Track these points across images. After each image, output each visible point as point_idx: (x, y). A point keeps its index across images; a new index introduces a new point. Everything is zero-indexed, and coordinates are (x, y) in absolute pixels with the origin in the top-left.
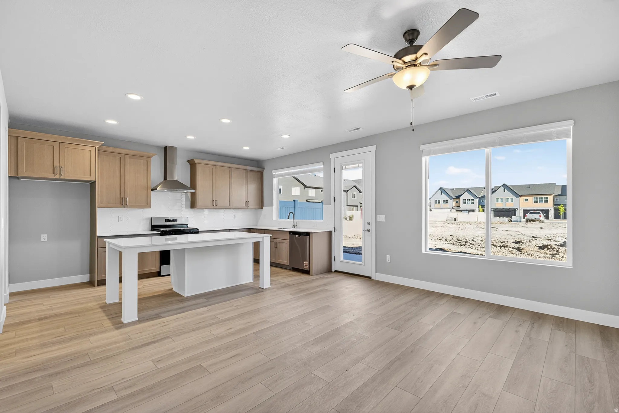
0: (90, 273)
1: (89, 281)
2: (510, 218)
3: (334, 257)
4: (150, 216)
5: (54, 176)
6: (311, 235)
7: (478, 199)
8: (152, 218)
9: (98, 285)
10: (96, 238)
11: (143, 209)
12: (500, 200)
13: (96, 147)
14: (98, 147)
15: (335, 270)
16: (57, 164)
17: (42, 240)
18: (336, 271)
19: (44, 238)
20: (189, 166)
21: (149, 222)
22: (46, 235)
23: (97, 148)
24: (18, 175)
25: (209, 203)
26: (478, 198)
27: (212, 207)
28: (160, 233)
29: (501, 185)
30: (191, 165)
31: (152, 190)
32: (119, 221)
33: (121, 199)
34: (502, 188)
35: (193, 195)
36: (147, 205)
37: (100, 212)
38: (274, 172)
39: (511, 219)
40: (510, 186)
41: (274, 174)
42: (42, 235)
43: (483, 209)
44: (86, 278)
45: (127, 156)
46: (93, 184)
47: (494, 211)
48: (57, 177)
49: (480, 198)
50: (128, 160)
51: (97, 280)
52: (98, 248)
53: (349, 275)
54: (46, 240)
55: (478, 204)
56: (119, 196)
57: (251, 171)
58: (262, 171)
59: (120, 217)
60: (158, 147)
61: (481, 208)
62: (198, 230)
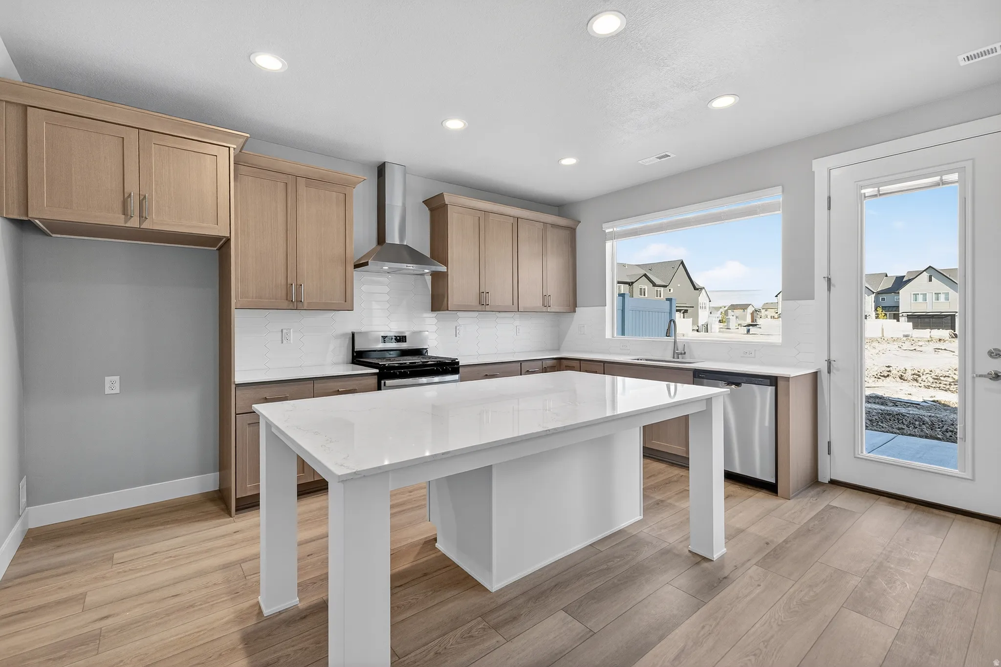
0: (220, 471)
1: (217, 488)
2: (953, 331)
3: (829, 443)
4: (349, 330)
5: (126, 222)
6: (781, 384)
7: (873, 296)
8: (353, 335)
9: (239, 509)
10: (233, 387)
11: (333, 313)
12: (920, 298)
13: (229, 148)
14: (235, 147)
15: (831, 480)
16: (132, 187)
17: (108, 391)
18: (833, 482)
19: (112, 384)
20: (428, 212)
21: (347, 342)
22: (117, 378)
23: (232, 150)
24: (28, 216)
25: (473, 301)
26: (873, 293)
27: (480, 308)
28: (377, 371)
29: (923, 270)
30: (432, 210)
31: (357, 266)
32: (282, 343)
33: (288, 287)
34: (925, 275)
35: (439, 279)
36: (346, 304)
37: (240, 320)
38: (609, 228)
39: (955, 333)
40: (942, 270)
41: (607, 231)
42: (108, 379)
43: (885, 314)
44: (209, 482)
45: (301, 182)
46: (222, 246)
47: (907, 318)
48: (134, 223)
49: (879, 293)
50: (302, 189)
51: (236, 499)
52: (236, 414)
53: (890, 500)
54: (117, 390)
55: (873, 304)
56: (283, 282)
57: (554, 226)
58: (573, 227)
59: (284, 331)
60: (365, 165)
61: (882, 311)
62: (458, 362)
